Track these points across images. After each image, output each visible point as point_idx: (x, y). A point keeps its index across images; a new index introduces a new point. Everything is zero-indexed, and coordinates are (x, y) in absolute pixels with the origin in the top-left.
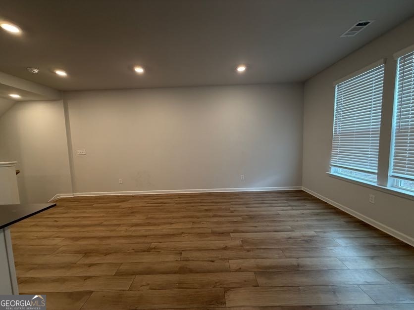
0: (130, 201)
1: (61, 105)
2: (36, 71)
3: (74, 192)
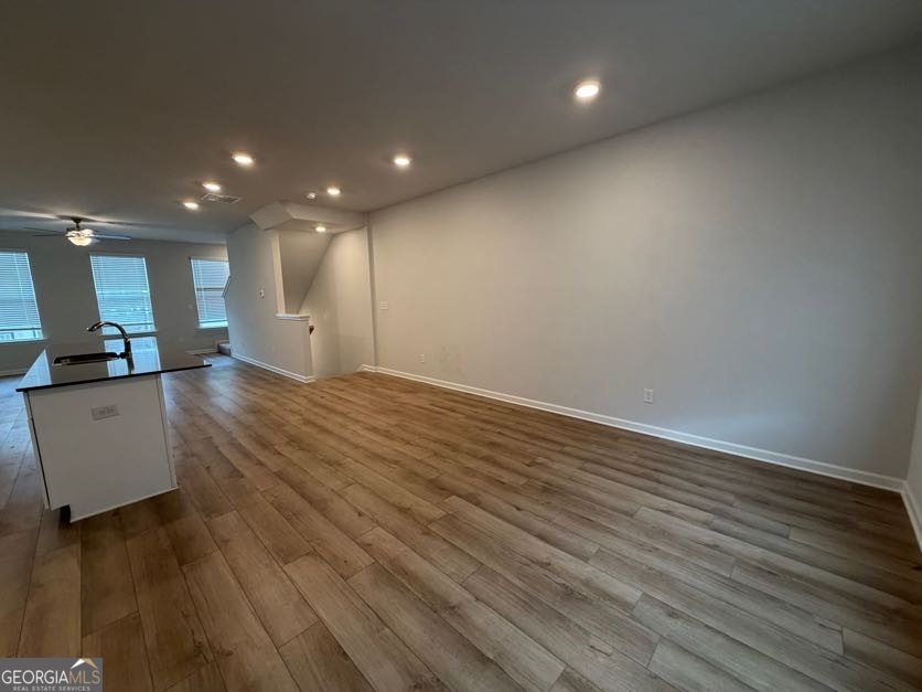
0: (419, 395)
1: (364, 233)
2: (313, 195)
3: (377, 365)
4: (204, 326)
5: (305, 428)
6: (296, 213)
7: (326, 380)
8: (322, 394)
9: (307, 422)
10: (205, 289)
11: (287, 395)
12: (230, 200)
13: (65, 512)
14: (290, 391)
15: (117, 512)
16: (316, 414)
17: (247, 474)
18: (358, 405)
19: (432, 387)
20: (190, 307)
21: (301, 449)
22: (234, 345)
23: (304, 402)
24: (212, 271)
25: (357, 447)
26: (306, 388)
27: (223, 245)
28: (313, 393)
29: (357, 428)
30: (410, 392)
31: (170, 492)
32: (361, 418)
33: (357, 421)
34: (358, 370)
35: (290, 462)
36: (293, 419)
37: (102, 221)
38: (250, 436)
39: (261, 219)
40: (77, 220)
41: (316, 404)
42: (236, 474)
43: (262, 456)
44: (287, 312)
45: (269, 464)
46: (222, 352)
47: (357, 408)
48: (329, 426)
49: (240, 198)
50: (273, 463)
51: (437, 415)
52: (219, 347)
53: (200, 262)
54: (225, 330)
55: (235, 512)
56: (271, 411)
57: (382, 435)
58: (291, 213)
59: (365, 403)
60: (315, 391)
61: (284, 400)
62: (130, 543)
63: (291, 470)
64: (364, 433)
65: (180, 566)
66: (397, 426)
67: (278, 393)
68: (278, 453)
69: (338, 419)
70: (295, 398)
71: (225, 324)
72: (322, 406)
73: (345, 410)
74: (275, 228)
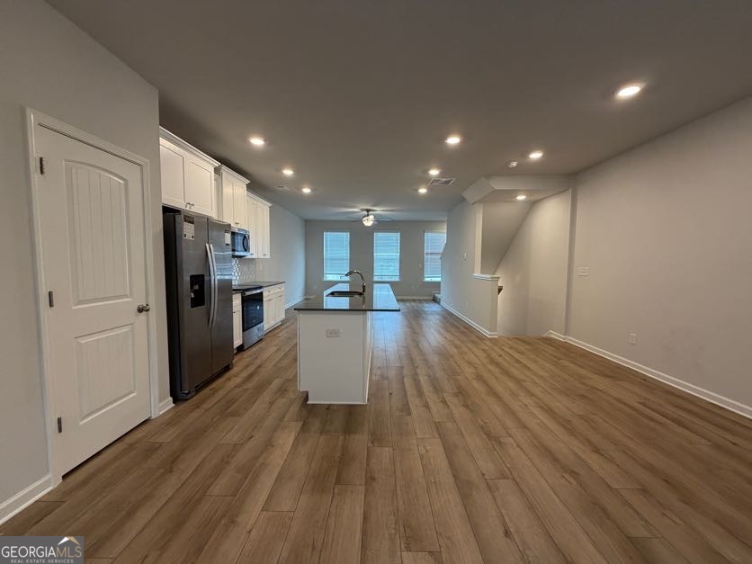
1: (568, 196)
2: (514, 164)
3: (566, 333)
4: (427, 280)
5: (475, 384)
6: (499, 185)
7: (508, 339)
8: (501, 352)
9: (479, 378)
10: (431, 254)
11: (470, 345)
12: (447, 182)
13: (307, 398)
14: (473, 342)
16: (490, 371)
17: (414, 411)
18: (536, 374)
19: (645, 378)
20: (420, 266)
21: (466, 406)
22: (442, 295)
23: (482, 355)
24: (436, 240)
25: (525, 427)
26: (488, 343)
27: (443, 222)
28: (493, 350)
29: (528, 401)
30: (609, 377)
31: (360, 405)
32: (537, 391)
33: (532, 395)
34: (544, 336)
35: (452, 418)
36: (469, 371)
37: (379, 210)
38: (429, 376)
39: (470, 195)
40: (368, 211)
41: (493, 361)
42: (406, 409)
43: (431, 398)
44: (482, 273)
45: (434, 410)
46: (435, 300)
47: (535, 378)
48: (499, 389)
49: (454, 179)
50: (436, 408)
51: (652, 424)
52: (434, 297)
53: (430, 234)
54: (439, 283)
55: (391, 450)
56: (452, 357)
57: (559, 423)
58: (492, 184)
59: (545, 375)
60: (496, 348)
61: (466, 350)
62: (322, 439)
63: (450, 425)
64: (537, 412)
65: (336, 484)
66: (581, 417)
67: (463, 342)
68: (444, 402)
69: (511, 385)
70: (475, 349)
71: (439, 279)
72: (497, 364)
73: (522, 377)
74: (480, 201)
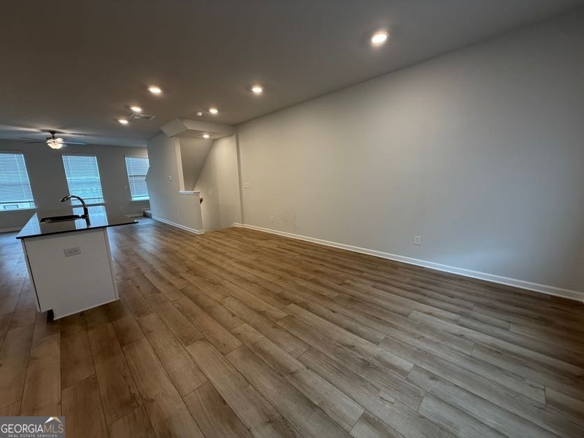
0: (270, 241)
2: (200, 114)
3: (243, 223)
4: (134, 199)
5: (198, 262)
6: (190, 126)
7: (211, 232)
8: (208, 241)
9: (199, 258)
10: (135, 176)
11: (188, 242)
12: (148, 118)
13: (50, 313)
14: (189, 239)
15: (82, 314)
16: (205, 253)
17: (162, 290)
18: (231, 248)
19: (278, 236)
20: (126, 187)
21: (197, 275)
22: (154, 211)
23: (197, 246)
24: (138, 164)
25: (231, 273)
26: (198, 237)
27: (145, 148)
28: (203, 241)
29: (229, 261)
30: (265, 239)
31: (114, 302)
32: (233, 255)
33: (231, 258)
34: (232, 226)
35: (190, 284)
36: (191, 257)
37: (68, 133)
38: (164, 267)
39: (168, 130)
40: (53, 132)
41: (204, 247)
42: (155, 290)
43: (172, 279)
44: (186, 190)
45: (176, 284)
46: (146, 216)
47: (231, 250)
48: (213, 260)
49: (154, 117)
50: (178, 283)
51: (282, 254)
52: (144, 212)
53: (130, 159)
54: (147, 202)
55: (155, 314)
56: (177, 251)
57: (247, 266)
58: (186, 125)
59: (236, 247)
60: (204, 239)
61: (185, 245)
62: (90, 333)
63: (189, 288)
64: (235, 265)
65: (121, 347)
66: (256, 260)
67: (181, 241)
68: (182, 278)
69: (219, 256)
70: (192, 244)
71: (148, 198)
72: (209, 248)
73: (224, 251)
74: (177, 136)
